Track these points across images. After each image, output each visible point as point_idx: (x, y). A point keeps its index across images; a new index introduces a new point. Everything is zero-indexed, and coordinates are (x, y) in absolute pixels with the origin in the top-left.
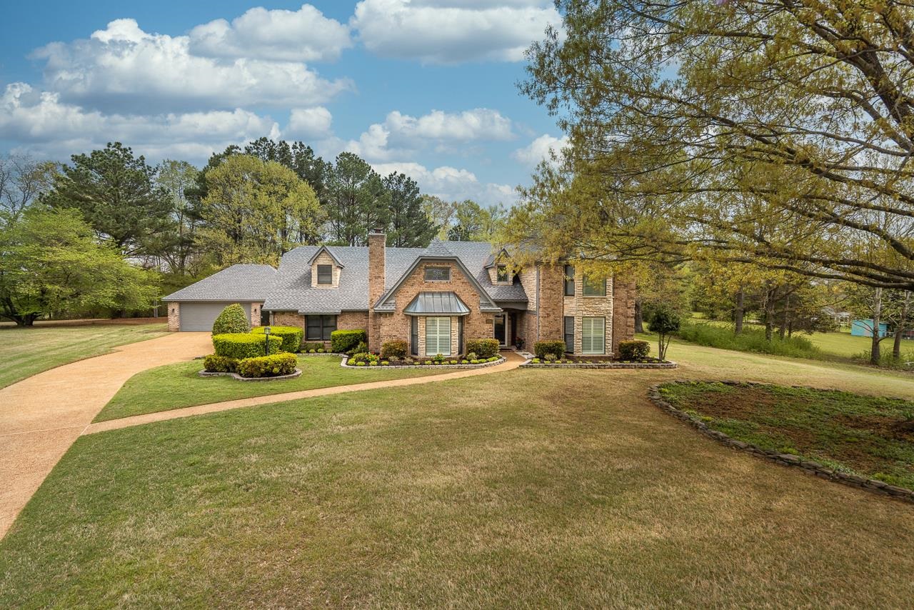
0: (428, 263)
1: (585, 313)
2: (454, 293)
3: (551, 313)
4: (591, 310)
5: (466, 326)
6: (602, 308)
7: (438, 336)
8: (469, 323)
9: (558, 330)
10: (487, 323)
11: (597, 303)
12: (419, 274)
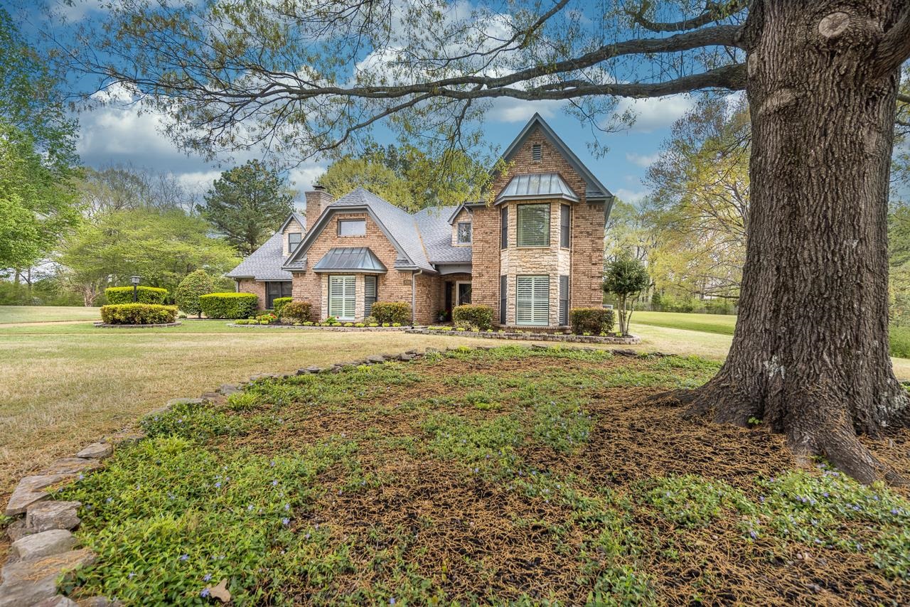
0: (341, 215)
1: (519, 269)
2: (368, 249)
3: (484, 272)
4: (528, 265)
5: (381, 288)
6: (544, 263)
7: (344, 297)
8: (385, 285)
9: (494, 295)
10: (405, 285)
11: (537, 256)
12: (331, 228)
